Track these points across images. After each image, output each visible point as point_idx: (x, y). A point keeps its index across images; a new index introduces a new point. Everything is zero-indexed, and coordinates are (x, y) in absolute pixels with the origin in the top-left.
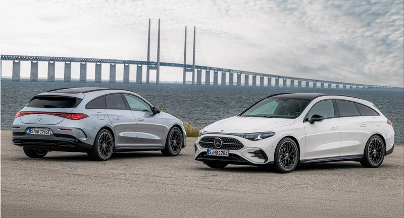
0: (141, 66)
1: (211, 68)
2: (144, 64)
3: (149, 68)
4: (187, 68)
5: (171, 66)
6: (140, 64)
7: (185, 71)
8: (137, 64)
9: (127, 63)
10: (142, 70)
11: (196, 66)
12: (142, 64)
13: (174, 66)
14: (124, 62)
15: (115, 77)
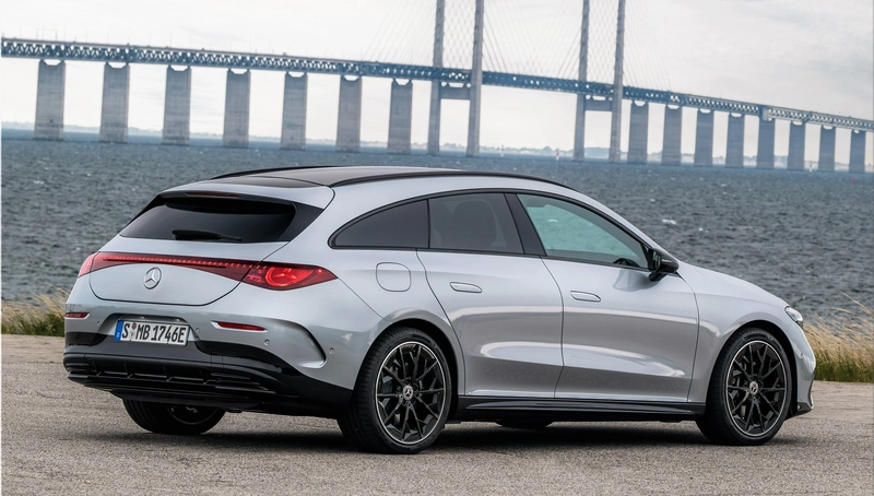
0: (409, 86)
1: (685, 100)
2: (419, 77)
3: (441, 93)
4: (590, 94)
5: (528, 86)
6: (405, 76)
7: (584, 106)
8: (390, 75)
9: (353, 73)
10: (409, 99)
11: (626, 89)
12: (412, 76)
13: (540, 87)
14: (341, 68)
15: (303, 127)
